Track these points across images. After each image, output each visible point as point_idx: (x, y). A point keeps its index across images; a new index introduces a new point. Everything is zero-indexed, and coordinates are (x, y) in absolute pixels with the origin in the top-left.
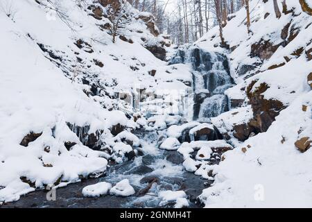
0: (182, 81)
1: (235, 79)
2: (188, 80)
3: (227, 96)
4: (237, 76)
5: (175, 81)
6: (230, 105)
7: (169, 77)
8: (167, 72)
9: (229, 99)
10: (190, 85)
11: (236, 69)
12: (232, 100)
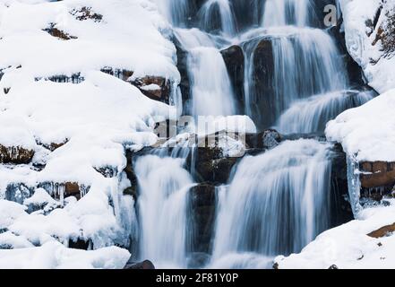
0: (126, 74)
1: (368, 69)
2: (156, 72)
3: (338, 146)
4: (375, 51)
5: (93, 76)
6: (355, 187)
7: (62, 56)
8: (55, 32)
9: (352, 159)
10: (163, 95)
11: (372, 24)
12: (362, 165)
